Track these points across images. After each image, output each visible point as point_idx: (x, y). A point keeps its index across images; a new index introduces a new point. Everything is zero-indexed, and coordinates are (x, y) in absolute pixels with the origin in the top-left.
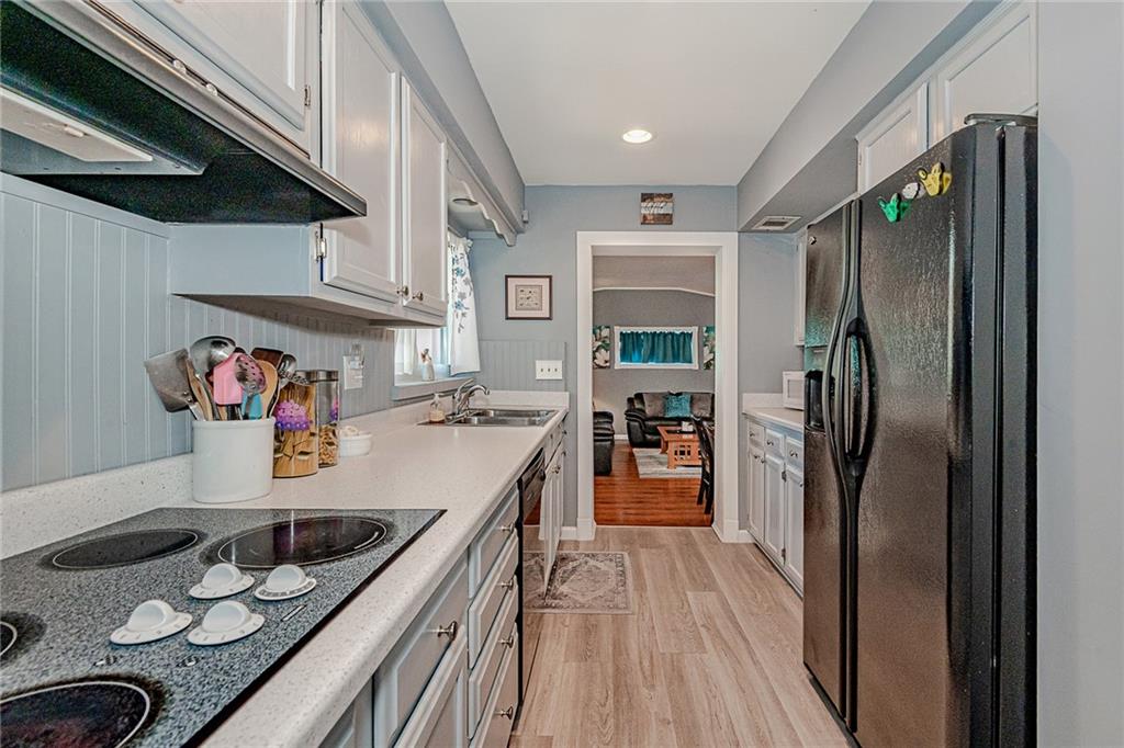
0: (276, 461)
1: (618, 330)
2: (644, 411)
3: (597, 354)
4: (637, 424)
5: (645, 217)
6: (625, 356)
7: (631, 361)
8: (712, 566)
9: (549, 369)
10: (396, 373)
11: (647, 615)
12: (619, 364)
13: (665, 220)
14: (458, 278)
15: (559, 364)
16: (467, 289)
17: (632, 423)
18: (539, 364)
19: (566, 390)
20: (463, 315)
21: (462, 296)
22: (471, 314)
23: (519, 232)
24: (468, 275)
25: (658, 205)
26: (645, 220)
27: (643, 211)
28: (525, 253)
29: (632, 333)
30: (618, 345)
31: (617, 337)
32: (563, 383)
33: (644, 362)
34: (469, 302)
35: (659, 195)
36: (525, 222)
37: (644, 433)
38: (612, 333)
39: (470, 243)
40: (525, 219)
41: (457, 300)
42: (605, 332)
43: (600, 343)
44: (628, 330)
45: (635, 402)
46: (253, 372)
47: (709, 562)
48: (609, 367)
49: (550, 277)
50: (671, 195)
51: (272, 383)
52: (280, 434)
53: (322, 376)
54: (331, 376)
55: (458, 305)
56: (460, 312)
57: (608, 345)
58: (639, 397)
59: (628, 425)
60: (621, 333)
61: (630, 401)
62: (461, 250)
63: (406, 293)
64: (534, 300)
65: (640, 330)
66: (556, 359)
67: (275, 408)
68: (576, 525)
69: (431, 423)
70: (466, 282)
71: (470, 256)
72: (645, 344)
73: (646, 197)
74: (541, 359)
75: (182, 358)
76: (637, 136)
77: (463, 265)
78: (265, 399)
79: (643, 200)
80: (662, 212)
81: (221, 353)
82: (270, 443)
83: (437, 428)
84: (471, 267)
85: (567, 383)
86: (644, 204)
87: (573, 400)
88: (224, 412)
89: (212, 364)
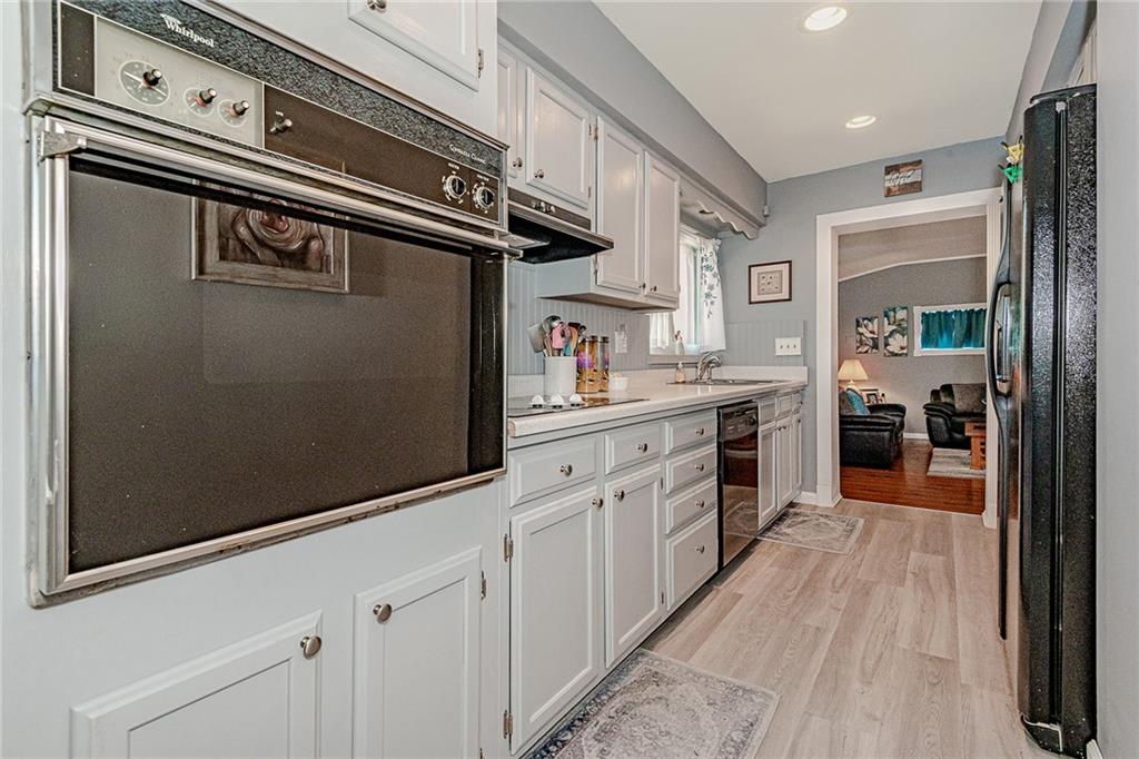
0: (578, 384)
1: (918, 311)
2: (954, 406)
3: (890, 340)
4: (941, 420)
5: (889, 190)
6: (926, 341)
7: (936, 346)
8: (956, 542)
9: (788, 346)
10: (651, 346)
11: (858, 558)
12: (919, 350)
13: (914, 188)
14: (708, 273)
15: (798, 341)
16: (715, 281)
17: (934, 419)
18: (779, 342)
19: (805, 365)
20: (712, 303)
21: (711, 287)
22: (719, 302)
23: (761, 225)
24: (716, 270)
25: (906, 175)
26: (889, 193)
27: (887, 184)
28: (766, 244)
29: (939, 313)
30: (918, 328)
31: (918, 319)
32: (802, 358)
33: (955, 346)
34: (717, 292)
35: (905, 165)
36: (766, 216)
37: (950, 431)
38: (910, 315)
39: (719, 242)
40: (766, 213)
41: (706, 291)
42: (901, 314)
43: (894, 327)
44: (933, 310)
45: (941, 394)
46: (567, 333)
47: (955, 538)
48: (906, 355)
49: (790, 262)
50: (920, 162)
51: (576, 340)
52: (580, 368)
53: (599, 340)
54: (605, 340)
55: (708, 295)
56: (709, 301)
57: (904, 329)
58: (947, 389)
59: (928, 421)
60: (923, 314)
61: (935, 393)
62: (710, 249)
63: (644, 286)
64: (775, 282)
65: (950, 309)
66: (795, 336)
67: (577, 353)
68: (815, 492)
69: (677, 383)
70: (714, 276)
71: (719, 254)
72: (957, 324)
73: (889, 170)
74: (781, 337)
75: (541, 328)
76: (860, 122)
77: (712, 262)
78: (573, 346)
79: (887, 172)
80: (908, 181)
81: (555, 324)
82: (574, 374)
83: (681, 386)
84: (720, 263)
85: (807, 358)
86: (888, 177)
87: (812, 374)
88: (556, 352)
89: (552, 329)
